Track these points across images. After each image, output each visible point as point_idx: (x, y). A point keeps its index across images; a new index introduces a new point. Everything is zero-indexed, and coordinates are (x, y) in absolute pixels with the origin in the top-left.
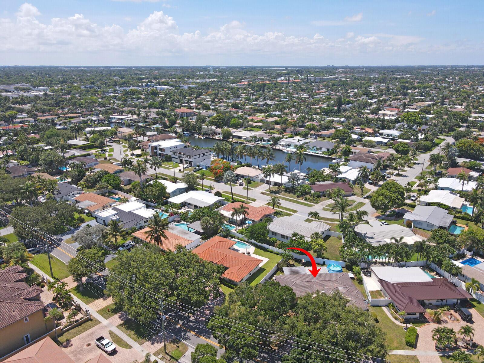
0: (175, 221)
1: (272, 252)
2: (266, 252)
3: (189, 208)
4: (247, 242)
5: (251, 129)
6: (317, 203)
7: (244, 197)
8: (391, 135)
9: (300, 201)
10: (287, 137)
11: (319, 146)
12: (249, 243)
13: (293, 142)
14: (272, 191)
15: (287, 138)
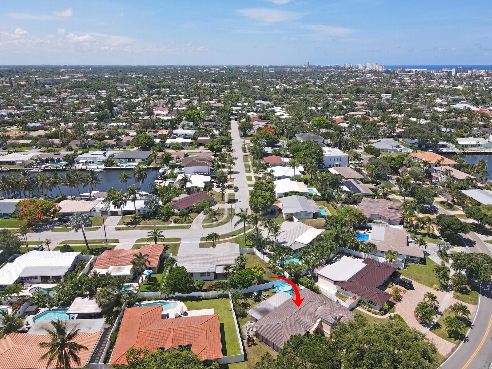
0: (29, 313)
1: (207, 299)
2: (200, 302)
3: (32, 283)
4: (166, 299)
5: (16, 149)
6: (191, 222)
7: (100, 241)
8: (186, 134)
9: (170, 225)
10: (81, 152)
11: (131, 157)
12: (170, 299)
13: (96, 158)
14: (127, 223)
15: (82, 154)
